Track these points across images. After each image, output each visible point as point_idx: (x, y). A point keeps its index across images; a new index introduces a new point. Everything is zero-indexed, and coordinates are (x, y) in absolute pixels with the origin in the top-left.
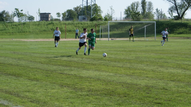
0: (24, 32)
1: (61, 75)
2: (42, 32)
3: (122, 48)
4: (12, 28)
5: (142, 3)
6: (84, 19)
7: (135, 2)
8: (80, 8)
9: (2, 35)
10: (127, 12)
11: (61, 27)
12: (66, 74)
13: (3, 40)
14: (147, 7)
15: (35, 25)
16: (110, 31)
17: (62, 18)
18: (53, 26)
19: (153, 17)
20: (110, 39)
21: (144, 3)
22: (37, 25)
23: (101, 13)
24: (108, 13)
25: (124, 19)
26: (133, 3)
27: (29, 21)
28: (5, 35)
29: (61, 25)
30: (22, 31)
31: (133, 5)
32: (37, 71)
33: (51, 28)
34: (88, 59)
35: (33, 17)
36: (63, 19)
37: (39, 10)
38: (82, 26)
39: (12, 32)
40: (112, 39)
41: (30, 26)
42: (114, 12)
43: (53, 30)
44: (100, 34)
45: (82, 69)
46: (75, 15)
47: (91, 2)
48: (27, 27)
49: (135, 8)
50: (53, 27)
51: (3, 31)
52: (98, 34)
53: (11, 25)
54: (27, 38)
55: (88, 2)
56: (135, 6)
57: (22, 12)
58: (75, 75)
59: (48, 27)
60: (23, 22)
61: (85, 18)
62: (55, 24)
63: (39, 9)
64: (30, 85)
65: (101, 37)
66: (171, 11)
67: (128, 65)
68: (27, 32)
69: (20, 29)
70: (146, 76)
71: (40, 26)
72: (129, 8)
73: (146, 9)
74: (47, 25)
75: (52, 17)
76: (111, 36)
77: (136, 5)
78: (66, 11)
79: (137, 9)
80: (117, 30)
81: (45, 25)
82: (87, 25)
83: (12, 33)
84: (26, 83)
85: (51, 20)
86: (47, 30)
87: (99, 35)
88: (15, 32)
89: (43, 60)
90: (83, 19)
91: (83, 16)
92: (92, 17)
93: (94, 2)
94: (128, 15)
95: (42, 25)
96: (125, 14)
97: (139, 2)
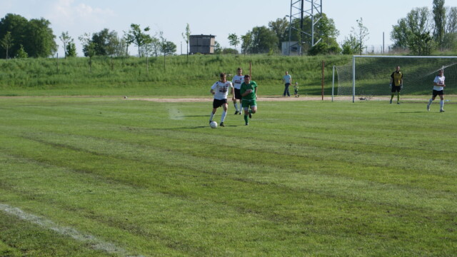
0: (153, 80)
1: (241, 183)
2: (195, 80)
3: (386, 120)
4: (125, 71)
5: (434, 12)
6: (294, 49)
7: (419, 9)
8: (286, 24)
9: (101, 86)
10: (399, 34)
12: (252, 182)
13: (102, 99)
14: (447, 20)
15: (178, 64)
16: (357, 78)
17: (243, 47)
18: (221, 65)
20: (357, 98)
21: (439, 11)
22: (183, 64)
23: (335, 37)
24: (353, 35)
25: (391, 50)
26: (413, 12)
27: (163, 54)
29: (240, 64)
30: (146, 79)
31: (413, 15)
32: (184, 173)
33: (216, 70)
34: (305, 145)
35: (172, 44)
36: (244, 50)
37: (187, 29)
38: (289, 65)
39: (125, 79)
40: (361, 99)
41: (167, 67)
42: (366, 32)
44: (333, 85)
45: (290, 170)
46: (272, 41)
47: (312, 9)
48: (159, 68)
49: (419, 23)
50: (221, 69)
51: (102, 79)
52: (329, 86)
53: (123, 64)
54: (159, 95)
55: (304, 10)
56: (417, 18)
57: (146, 33)
58: (273, 183)
59: (208, 69)
60: (149, 56)
61: (296, 48)
63: (188, 25)
64: (167, 206)
65: (336, 94)
67: (402, 162)
68: (158, 80)
69: (143, 72)
70: (446, 187)
71: (189, 65)
72: (402, 23)
73: (446, 27)
74: (206, 64)
75: (218, 46)
76: (359, 91)
77: (420, 15)
78: (251, 30)
79: (422, 25)
80: (373, 76)
81: (202, 64)
82: (301, 64)
83: (125, 82)
84: (157, 201)
85: (215, 51)
86: (206, 75)
87: (331, 89)
88: (131, 81)
89: (197, 147)
90: (292, 51)
91: (292, 43)
92: (313, 45)
93: (319, 9)
94: (400, 40)
95: (193, 63)
96: (395, 37)
97: (427, 9)
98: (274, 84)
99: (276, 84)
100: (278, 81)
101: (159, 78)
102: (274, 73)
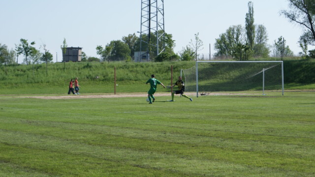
0: (38, 82)
4: (16, 75)
5: (246, 28)
6: (144, 57)
7: (235, 26)
8: (135, 38)
10: (220, 45)
11: (105, 73)
14: (256, 34)
15: (58, 69)
16: (199, 79)
18: (91, 70)
19: (268, 53)
20: (199, 94)
21: (250, 27)
23: (172, 48)
24: (189, 47)
25: (215, 57)
26: (230, 28)
28: (3, 88)
29: (105, 69)
30: (33, 81)
31: (230, 31)
33: (87, 74)
36: (104, 59)
37: (64, 42)
38: (143, 69)
39: (16, 82)
40: (202, 95)
41: (49, 72)
42: (201, 43)
43: (89, 79)
47: (157, 27)
48: (43, 73)
49: (235, 36)
50: (91, 73)
53: (14, 70)
55: (151, 27)
56: (233, 34)
57: (33, 46)
59: (80, 73)
61: (145, 57)
62: (93, 67)
63: (65, 40)
66: (305, 41)
68: (42, 82)
69: (31, 76)
71: (65, 70)
72: (223, 37)
73: (255, 39)
74: (79, 70)
76: (202, 89)
77: (235, 31)
79: (237, 39)
81: (76, 69)
82: (151, 68)
83: (16, 84)
85: (82, 59)
88: (21, 83)
90: (142, 58)
91: (142, 53)
92: (158, 54)
93: (162, 27)
94: (221, 49)
95: (69, 68)
96: (217, 47)
97: (241, 26)
98: (132, 84)
99: (134, 84)
100: (134, 82)
101: (43, 80)
102: (131, 75)
